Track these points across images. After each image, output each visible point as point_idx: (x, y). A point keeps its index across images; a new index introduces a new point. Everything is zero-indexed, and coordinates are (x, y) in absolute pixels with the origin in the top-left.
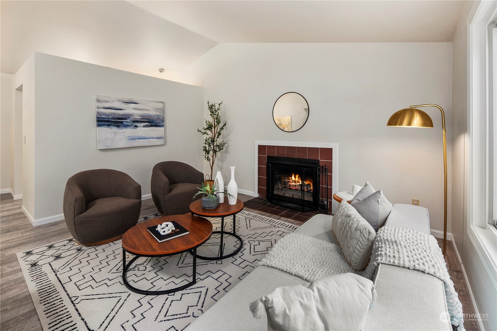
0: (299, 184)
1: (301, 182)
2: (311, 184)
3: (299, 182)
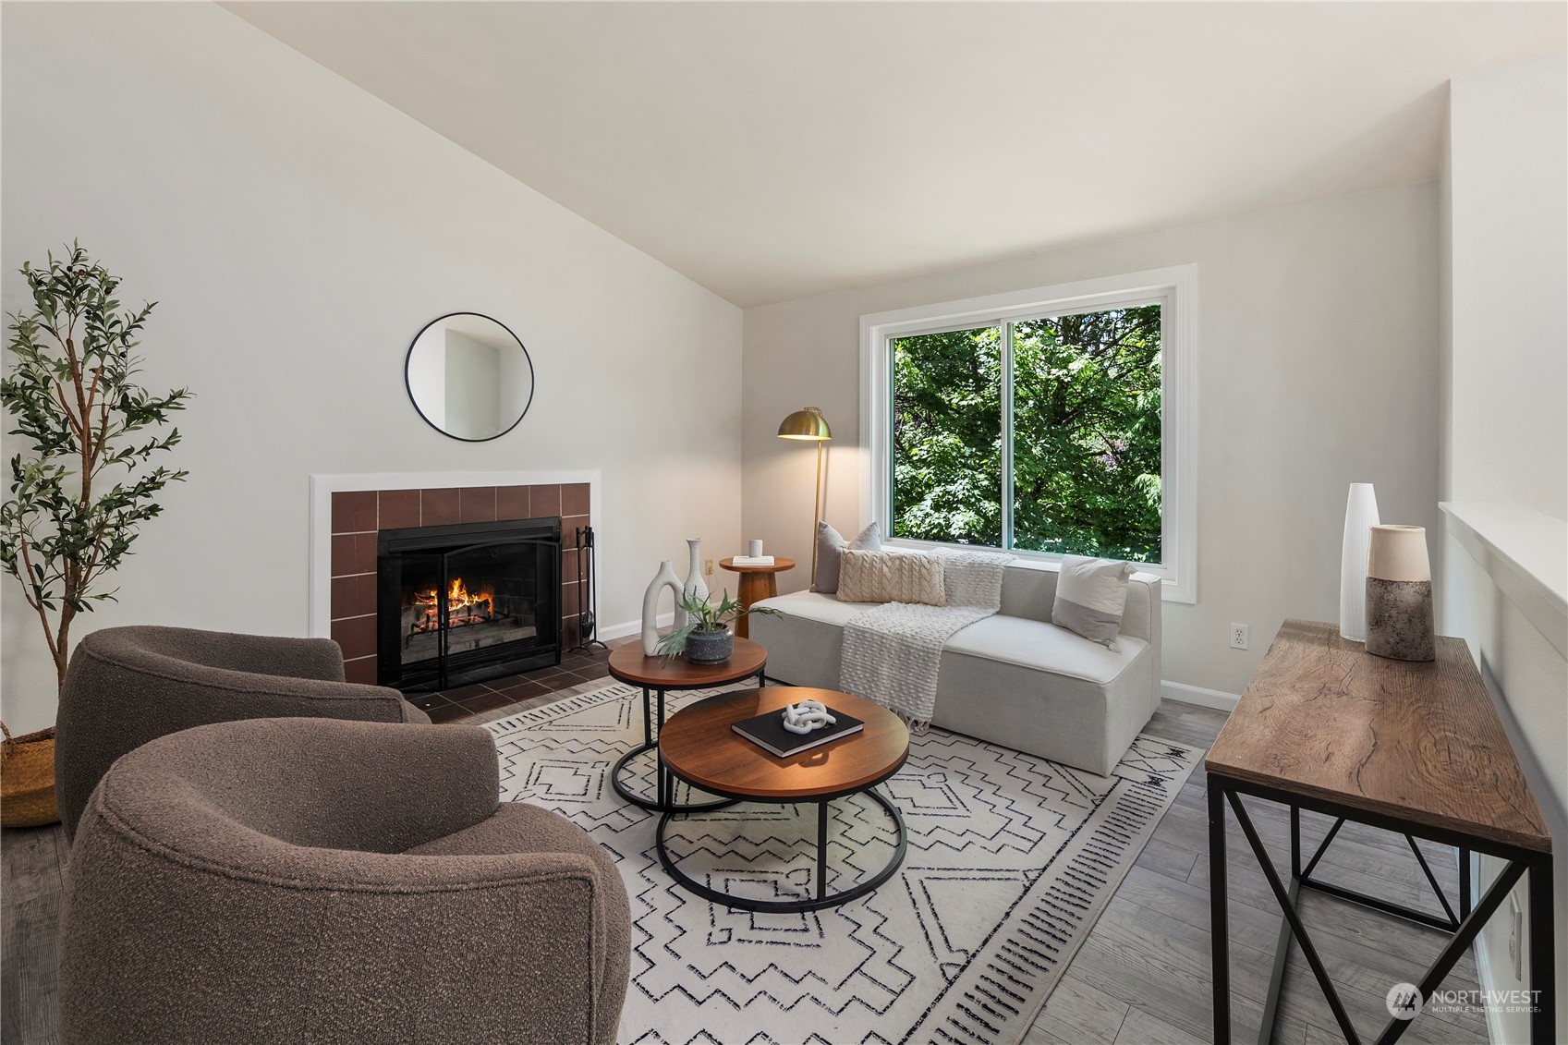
0: (460, 606)
1: (467, 599)
2: (490, 601)
3: (463, 602)
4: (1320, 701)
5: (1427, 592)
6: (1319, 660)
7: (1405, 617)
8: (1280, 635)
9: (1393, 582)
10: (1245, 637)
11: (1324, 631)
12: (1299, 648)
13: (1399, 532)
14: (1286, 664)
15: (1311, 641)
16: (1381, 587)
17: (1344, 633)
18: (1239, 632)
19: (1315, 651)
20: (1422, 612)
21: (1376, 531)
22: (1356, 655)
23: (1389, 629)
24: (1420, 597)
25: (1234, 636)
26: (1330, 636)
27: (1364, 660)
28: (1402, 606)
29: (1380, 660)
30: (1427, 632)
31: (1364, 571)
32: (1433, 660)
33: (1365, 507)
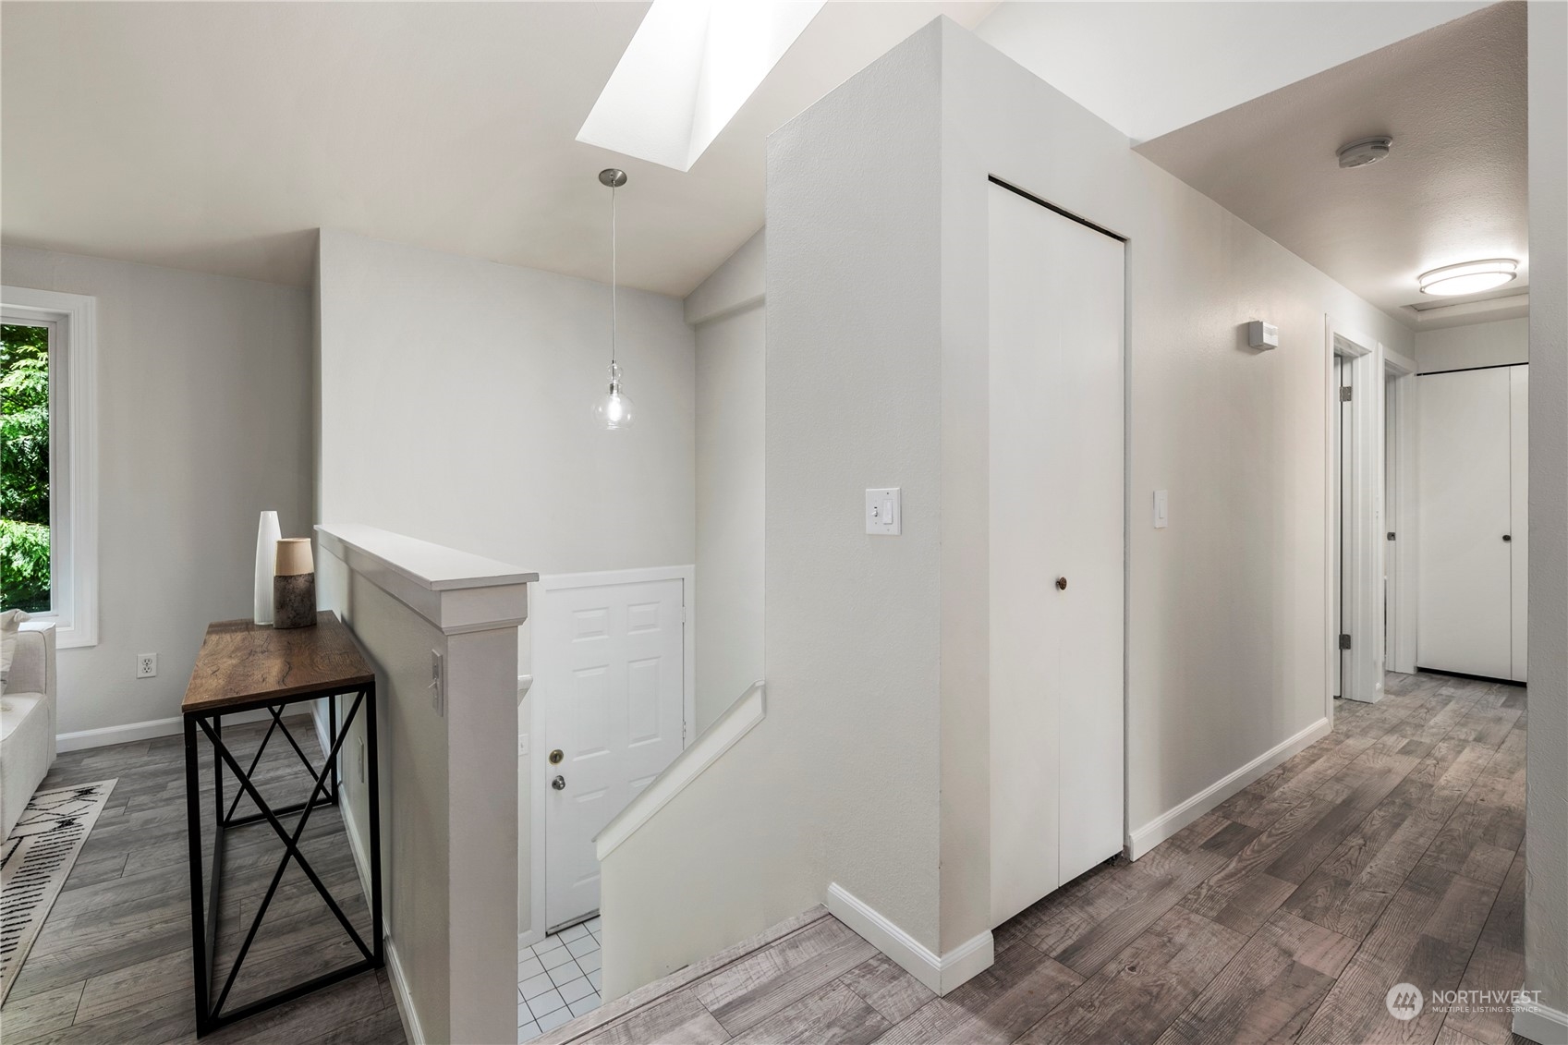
4: (251, 658)
5: (312, 579)
6: (244, 640)
7: (299, 598)
8: (209, 633)
9: (292, 577)
10: (153, 666)
11: (242, 624)
12: (227, 637)
13: (293, 542)
14: (221, 647)
15: (236, 631)
16: (284, 581)
17: (257, 621)
18: (147, 662)
19: (239, 636)
20: (309, 593)
21: (280, 543)
22: (268, 632)
23: (290, 609)
24: (307, 584)
25: (141, 666)
26: (248, 625)
27: (272, 633)
28: (297, 591)
29: (284, 631)
30: (313, 605)
31: (272, 571)
32: (315, 624)
33: (271, 527)
